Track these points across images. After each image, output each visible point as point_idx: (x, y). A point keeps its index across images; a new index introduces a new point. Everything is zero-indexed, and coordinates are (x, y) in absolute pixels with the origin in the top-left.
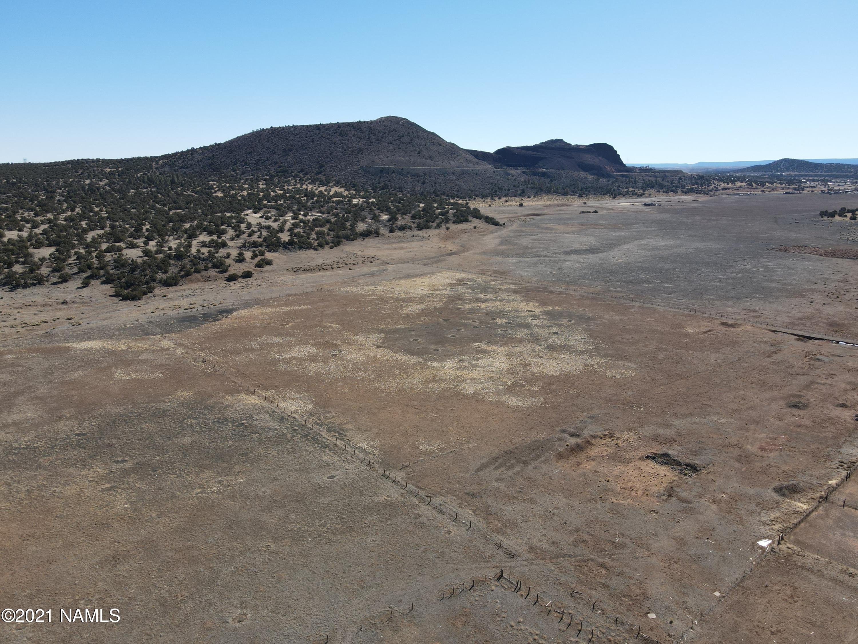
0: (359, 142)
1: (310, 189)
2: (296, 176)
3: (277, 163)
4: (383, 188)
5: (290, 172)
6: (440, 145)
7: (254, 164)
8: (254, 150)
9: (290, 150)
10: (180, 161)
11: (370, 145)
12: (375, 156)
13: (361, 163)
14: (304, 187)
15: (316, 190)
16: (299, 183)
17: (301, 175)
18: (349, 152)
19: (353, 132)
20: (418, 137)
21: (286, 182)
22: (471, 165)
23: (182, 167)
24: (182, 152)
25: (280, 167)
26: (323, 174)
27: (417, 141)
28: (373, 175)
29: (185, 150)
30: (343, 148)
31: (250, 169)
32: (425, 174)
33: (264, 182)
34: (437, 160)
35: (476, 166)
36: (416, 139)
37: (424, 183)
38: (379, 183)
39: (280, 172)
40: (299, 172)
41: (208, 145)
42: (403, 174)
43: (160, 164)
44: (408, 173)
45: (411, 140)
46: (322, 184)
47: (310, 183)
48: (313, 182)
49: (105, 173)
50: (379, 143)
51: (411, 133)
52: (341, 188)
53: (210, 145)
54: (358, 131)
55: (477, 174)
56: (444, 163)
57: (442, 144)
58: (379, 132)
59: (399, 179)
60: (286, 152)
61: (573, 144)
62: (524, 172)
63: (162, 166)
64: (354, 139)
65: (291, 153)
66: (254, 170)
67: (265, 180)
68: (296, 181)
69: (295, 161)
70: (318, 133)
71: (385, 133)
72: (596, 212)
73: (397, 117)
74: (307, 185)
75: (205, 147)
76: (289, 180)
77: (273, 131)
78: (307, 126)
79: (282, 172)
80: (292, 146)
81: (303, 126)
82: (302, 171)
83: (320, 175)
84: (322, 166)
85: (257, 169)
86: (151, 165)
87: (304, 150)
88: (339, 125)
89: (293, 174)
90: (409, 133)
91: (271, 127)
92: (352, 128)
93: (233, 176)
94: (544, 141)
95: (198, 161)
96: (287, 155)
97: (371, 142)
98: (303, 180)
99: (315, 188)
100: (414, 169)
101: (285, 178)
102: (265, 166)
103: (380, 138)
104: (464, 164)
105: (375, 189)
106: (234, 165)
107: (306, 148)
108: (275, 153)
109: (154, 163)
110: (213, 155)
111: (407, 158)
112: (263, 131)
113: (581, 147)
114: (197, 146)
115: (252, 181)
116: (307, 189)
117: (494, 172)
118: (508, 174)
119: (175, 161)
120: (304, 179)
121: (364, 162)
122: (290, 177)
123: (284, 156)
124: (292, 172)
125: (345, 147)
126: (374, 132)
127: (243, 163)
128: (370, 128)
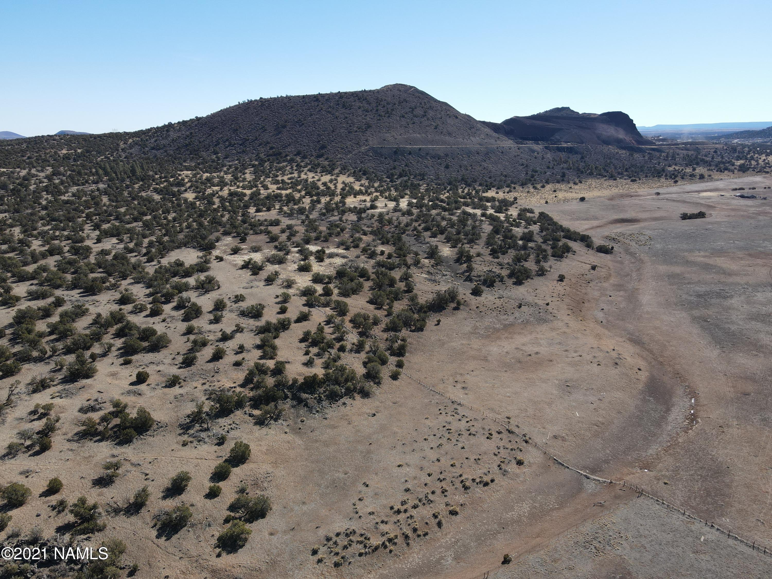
0: (366, 116)
1: (310, 180)
2: (292, 161)
3: (268, 143)
4: (401, 176)
5: (284, 155)
6: (457, 118)
7: (241, 145)
8: (240, 127)
9: (284, 127)
10: (153, 140)
11: (380, 120)
12: (386, 133)
13: (371, 143)
14: (303, 176)
15: (319, 180)
16: (296, 170)
17: (298, 159)
18: (355, 129)
19: (358, 104)
20: (431, 108)
21: (280, 169)
22: (493, 141)
23: (153, 148)
24: (158, 128)
25: (272, 148)
26: (325, 157)
27: (431, 113)
28: (386, 158)
29: (160, 125)
30: (348, 123)
31: (234, 152)
32: (447, 155)
33: (252, 169)
34: (457, 136)
35: (498, 142)
36: (430, 111)
37: (447, 167)
38: (394, 168)
39: (271, 155)
40: (295, 155)
41: (188, 119)
42: (421, 155)
43: (129, 143)
44: (427, 154)
45: (425, 112)
46: (326, 171)
47: (310, 171)
48: (314, 169)
49: (59, 156)
50: (389, 117)
51: (423, 104)
52: (348, 176)
53: (191, 120)
54: (364, 102)
55: (502, 153)
56: (465, 140)
57: (459, 117)
58: (388, 104)
59: (418, 162)
60: (279, 129)
61: (580, 113)
62: (546, 148)
63: (131, 147)
64: (360, 112)
65: (285, 130)
66: (240, 153)
67: (253, 166)
68: (292, 168)
69: (290, 140)
70: (316, 105)
71: (395, 104)
72: (701, 215)
73: (404, 85)
74: (306, 174)
75: (184, 122)
76: (283, 167)
77: (263, 103)
78: (304, 97)
79: (275, 155)
80: (286, 122)
81: (299, 96)
82: (298, 154)
83: (321, 159)
84: (323, 147)
85: (244, 151)
86: (118, 145)
87: (300, 126)
88: (340, 95)
89: (289, 158)
90: (421, 104)
91: (261, 98)
92: (356, 98)
93: (213, 161)
94: (548, 109)
95: (173, 140)
96: (280, 132)
97: (379, 115)
98: (301, 166)
99: (317, 178)
100: (433, 149)
101: (278, 163)
102: (253, 147)
103: (389, 110)
104: (485, 141)
105: (391, 176)
106: (216, 145)
107: (303, 124)
108: (266, 130)
109: (122, 143)
110: (191, 133)
111: (423, 135)
112: (251, 102)
113: (593, 116)
114: (174, 121)
115: (236, 169)
116: (306, 180)
117: (519, 149)
118: (533, 151)
119: (147, 140)
120: (302, 164)
121: (374, 142)
122: (284, 161)
123: (277, 135)
124: (287, 156)
125: (349, 122)
126: (382, 103)
127: (227, 143)
128: (377, 99)
